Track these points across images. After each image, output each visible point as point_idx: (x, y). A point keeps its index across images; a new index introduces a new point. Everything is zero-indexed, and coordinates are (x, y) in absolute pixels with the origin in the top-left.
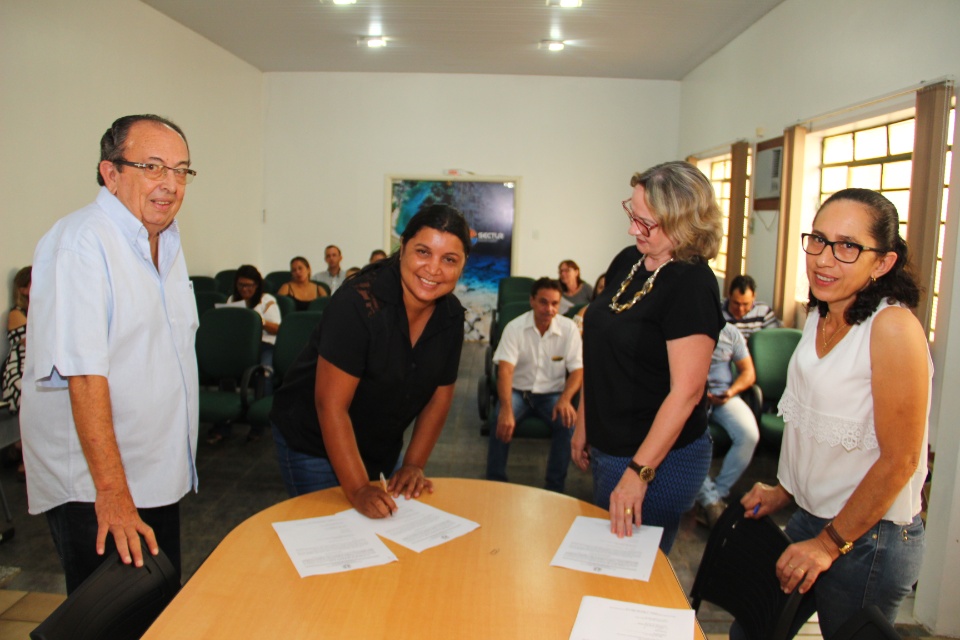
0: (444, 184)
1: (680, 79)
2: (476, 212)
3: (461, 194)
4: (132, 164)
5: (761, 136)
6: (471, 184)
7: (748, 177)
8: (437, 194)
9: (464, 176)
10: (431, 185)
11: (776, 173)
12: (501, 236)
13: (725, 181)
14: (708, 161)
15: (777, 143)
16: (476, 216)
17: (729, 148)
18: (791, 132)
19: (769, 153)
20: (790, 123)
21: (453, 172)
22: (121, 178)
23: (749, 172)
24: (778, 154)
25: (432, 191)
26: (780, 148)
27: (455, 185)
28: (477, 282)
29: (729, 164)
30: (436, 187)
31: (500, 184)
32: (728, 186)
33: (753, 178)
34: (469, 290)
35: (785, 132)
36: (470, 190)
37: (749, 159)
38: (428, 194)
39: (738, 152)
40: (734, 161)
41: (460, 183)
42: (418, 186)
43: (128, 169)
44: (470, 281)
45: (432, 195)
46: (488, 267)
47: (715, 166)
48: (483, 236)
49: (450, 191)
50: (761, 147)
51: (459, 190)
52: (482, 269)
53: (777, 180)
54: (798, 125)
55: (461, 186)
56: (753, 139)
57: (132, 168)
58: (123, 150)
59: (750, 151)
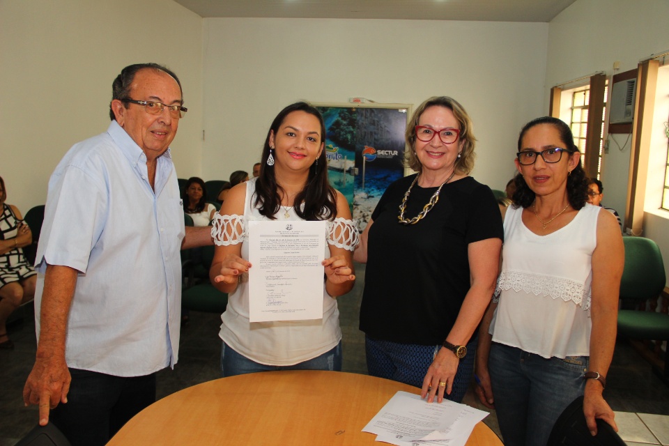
0: (349, 110)
1: (548, 21)
2: (375, 133)
3: (363, 118)
4: (136, 102)
5: (618, 69)
6: (372, 110)
7: (605, 105)
8: (344, 119)
9: (366, 104)
10: (339, 111)
11: (630, 101)
12: (396, 153)
13: (584, 107)
14: (572, 91)
15: (632, 74)
16: (376, 137)
17: (589, 80)
18: (644, 65)
19: (624, 84)
20: (644, 57)
21: (357, 100)
22: (128, 113)
23: (605, 101)
24: (632, 86)
25: (340, 116)
26: (635, 79)
27: (359, 110)
28: (375, 191)
29: (588, 93)
30: (343, 112)
31: (396, 110)
32: (586, 111)
33: (609, 105)
34: (369, 197)
35: (639, 65)
36: (371, 115)
37: (606, 88)
38: (336, 118)
39: (597, 84)
40: (591, 90)
41: (362, 109)
42: (328, 111)
43: (133, 106)
44: (370, 190)
45: (340, 119)
46: (385, 178)
47: (576, 94)
48: (381, 153)
49: (355, 116)
50: (617, 79)
51: (362, 115)
52: (379, 180)
53: (630, 107)
54: (651, 59)
55: (364, 112)
56: (610, 71)
57: (136, 105)
58: (129, 91)
59: (607, 82)
